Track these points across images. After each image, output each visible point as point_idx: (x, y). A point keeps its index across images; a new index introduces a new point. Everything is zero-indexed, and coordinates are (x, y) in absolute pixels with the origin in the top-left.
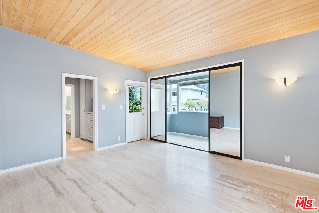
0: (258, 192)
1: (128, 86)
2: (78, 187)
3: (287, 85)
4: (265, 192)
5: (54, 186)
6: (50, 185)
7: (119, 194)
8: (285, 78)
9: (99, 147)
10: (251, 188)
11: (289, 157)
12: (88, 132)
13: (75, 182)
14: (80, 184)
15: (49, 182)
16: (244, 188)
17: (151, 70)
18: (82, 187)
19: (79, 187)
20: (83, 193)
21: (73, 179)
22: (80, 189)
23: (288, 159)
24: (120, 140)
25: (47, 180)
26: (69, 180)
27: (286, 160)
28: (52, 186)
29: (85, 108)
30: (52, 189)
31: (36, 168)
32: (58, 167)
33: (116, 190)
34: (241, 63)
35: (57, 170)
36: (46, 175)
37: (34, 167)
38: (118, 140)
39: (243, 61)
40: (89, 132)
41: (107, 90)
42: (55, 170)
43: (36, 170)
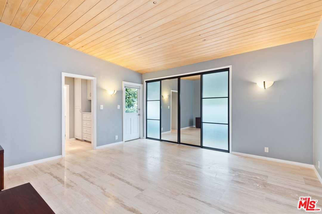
0: (245, 175)
1: (125, 87)
2: (85, 179)
3: (266, 88)
4: (250, 176)
5: (61, 180)
6: (56, 179)
7: (126, 183)
8: (264, 82)
9: (97, 146)
10: (239, 173)
11: (268, 148)
12: (84, 132)
13: (81, 176)
14: (87, 177)
15: (54, 177)
16: (233, 173)
17: (147, 73)
18: (89, 179)
19: (87, 180)
20: (91, 184)
21: (78, 174)
22: (88, 181)
23: (267, 150)
24: (117, 139)
25: (52, 176)
26: (74, 175)
27: (266, 151)
28: (58, 180)
29: (81, 108)
30: (59, 183)
31: (36, 166)
32: (59, 164)
33: (123, 180)
34: (229, 68)
35: (59, 166)
36: (49, 172)
37: (34, 165)
38: (116, 139)
39: (230, 67)
40: (86, 132)
41: (105, 90)
42: (56, 166)
43: (36, 168)
